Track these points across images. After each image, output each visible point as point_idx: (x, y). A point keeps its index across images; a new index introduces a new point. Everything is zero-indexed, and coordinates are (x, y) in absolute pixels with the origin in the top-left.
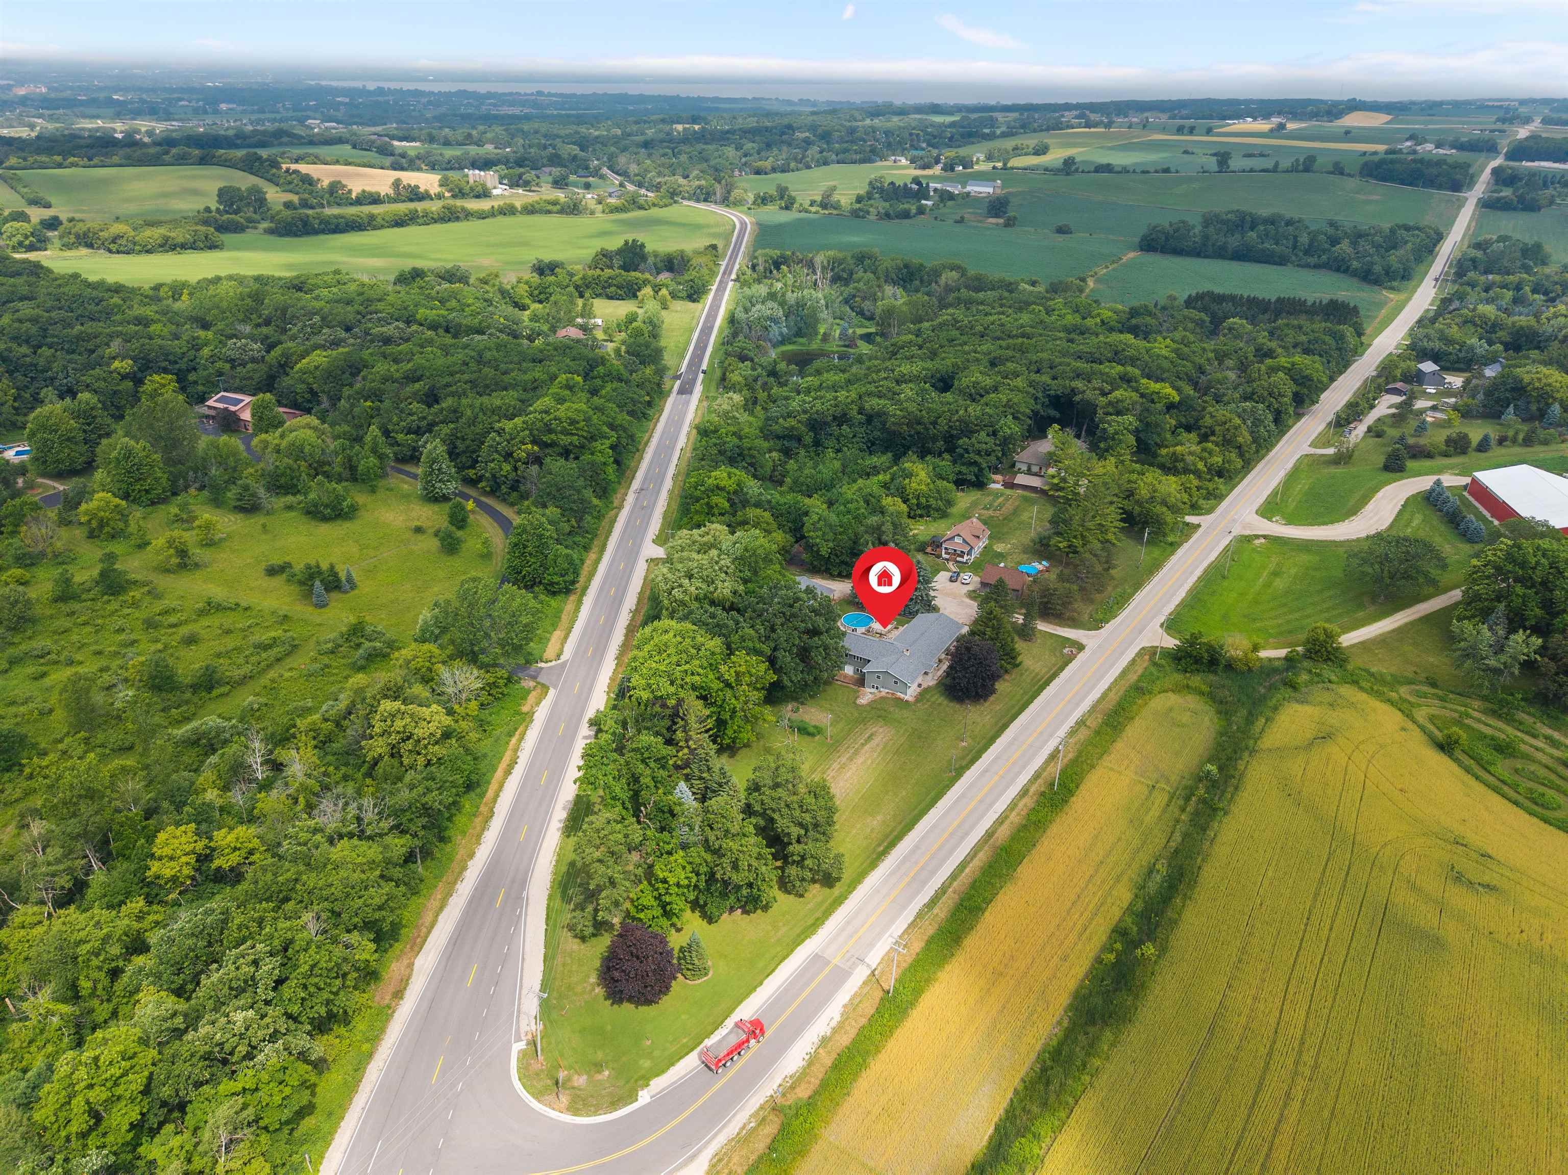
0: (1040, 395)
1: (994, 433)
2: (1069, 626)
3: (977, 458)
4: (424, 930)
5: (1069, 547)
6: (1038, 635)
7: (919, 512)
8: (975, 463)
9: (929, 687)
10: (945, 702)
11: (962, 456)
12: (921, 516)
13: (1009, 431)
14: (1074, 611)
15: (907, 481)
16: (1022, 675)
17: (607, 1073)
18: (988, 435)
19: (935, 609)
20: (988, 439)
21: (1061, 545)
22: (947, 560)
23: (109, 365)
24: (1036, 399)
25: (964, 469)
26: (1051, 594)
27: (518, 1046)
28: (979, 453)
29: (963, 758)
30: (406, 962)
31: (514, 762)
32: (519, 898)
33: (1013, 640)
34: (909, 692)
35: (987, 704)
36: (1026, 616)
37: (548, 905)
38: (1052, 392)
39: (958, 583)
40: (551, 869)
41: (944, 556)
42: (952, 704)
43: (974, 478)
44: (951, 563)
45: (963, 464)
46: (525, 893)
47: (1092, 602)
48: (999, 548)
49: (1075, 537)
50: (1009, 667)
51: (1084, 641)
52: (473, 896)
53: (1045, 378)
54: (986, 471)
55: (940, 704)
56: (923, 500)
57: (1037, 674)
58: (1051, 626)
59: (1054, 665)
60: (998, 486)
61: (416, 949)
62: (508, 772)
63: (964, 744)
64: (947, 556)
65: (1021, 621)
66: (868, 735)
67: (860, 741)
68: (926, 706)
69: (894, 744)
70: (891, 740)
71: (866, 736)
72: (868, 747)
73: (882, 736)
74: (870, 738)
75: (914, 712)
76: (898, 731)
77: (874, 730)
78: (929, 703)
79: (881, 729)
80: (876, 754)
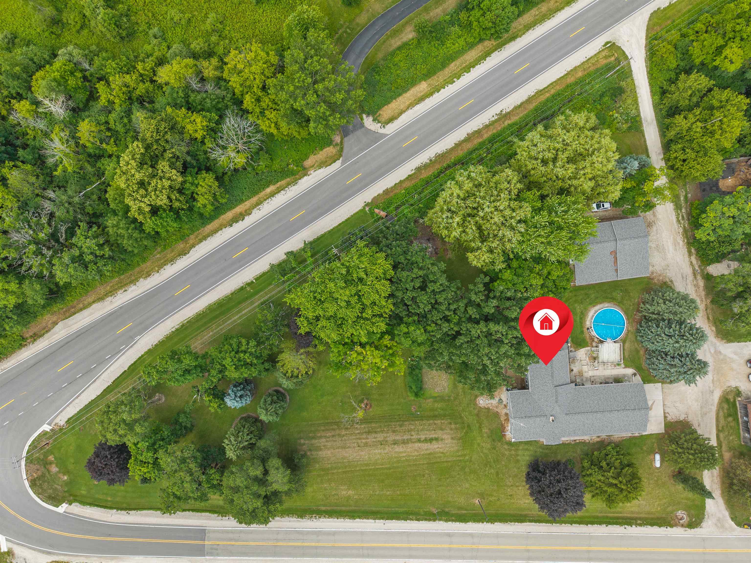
4: (81, 305)
17: (66, 478)
27: (46, 428)
29: (460, 508)
30: (55, 319)
31: (240, 217)
32: (132, 338)
37: (142, 356)
40: (168, 333)
46: (139, 337)
51: (707, 523)
52: (115, 312)
58: (717, 486)
61: (67, 315)
62: (230, 224)
63: (477, 502)
66: (434, 436)
67: (423, 435)
68: (507, 453)
69: (440, 457)
70: (442, 453)
71: (431, 436)
72: (419, 445)
73: (440, 446)
74: (431, 440)
75: (494, 448)
76: (458, 451)
77: (445, 436)
78: (513, 452)
79: (450, 440)
80: (416, 453)
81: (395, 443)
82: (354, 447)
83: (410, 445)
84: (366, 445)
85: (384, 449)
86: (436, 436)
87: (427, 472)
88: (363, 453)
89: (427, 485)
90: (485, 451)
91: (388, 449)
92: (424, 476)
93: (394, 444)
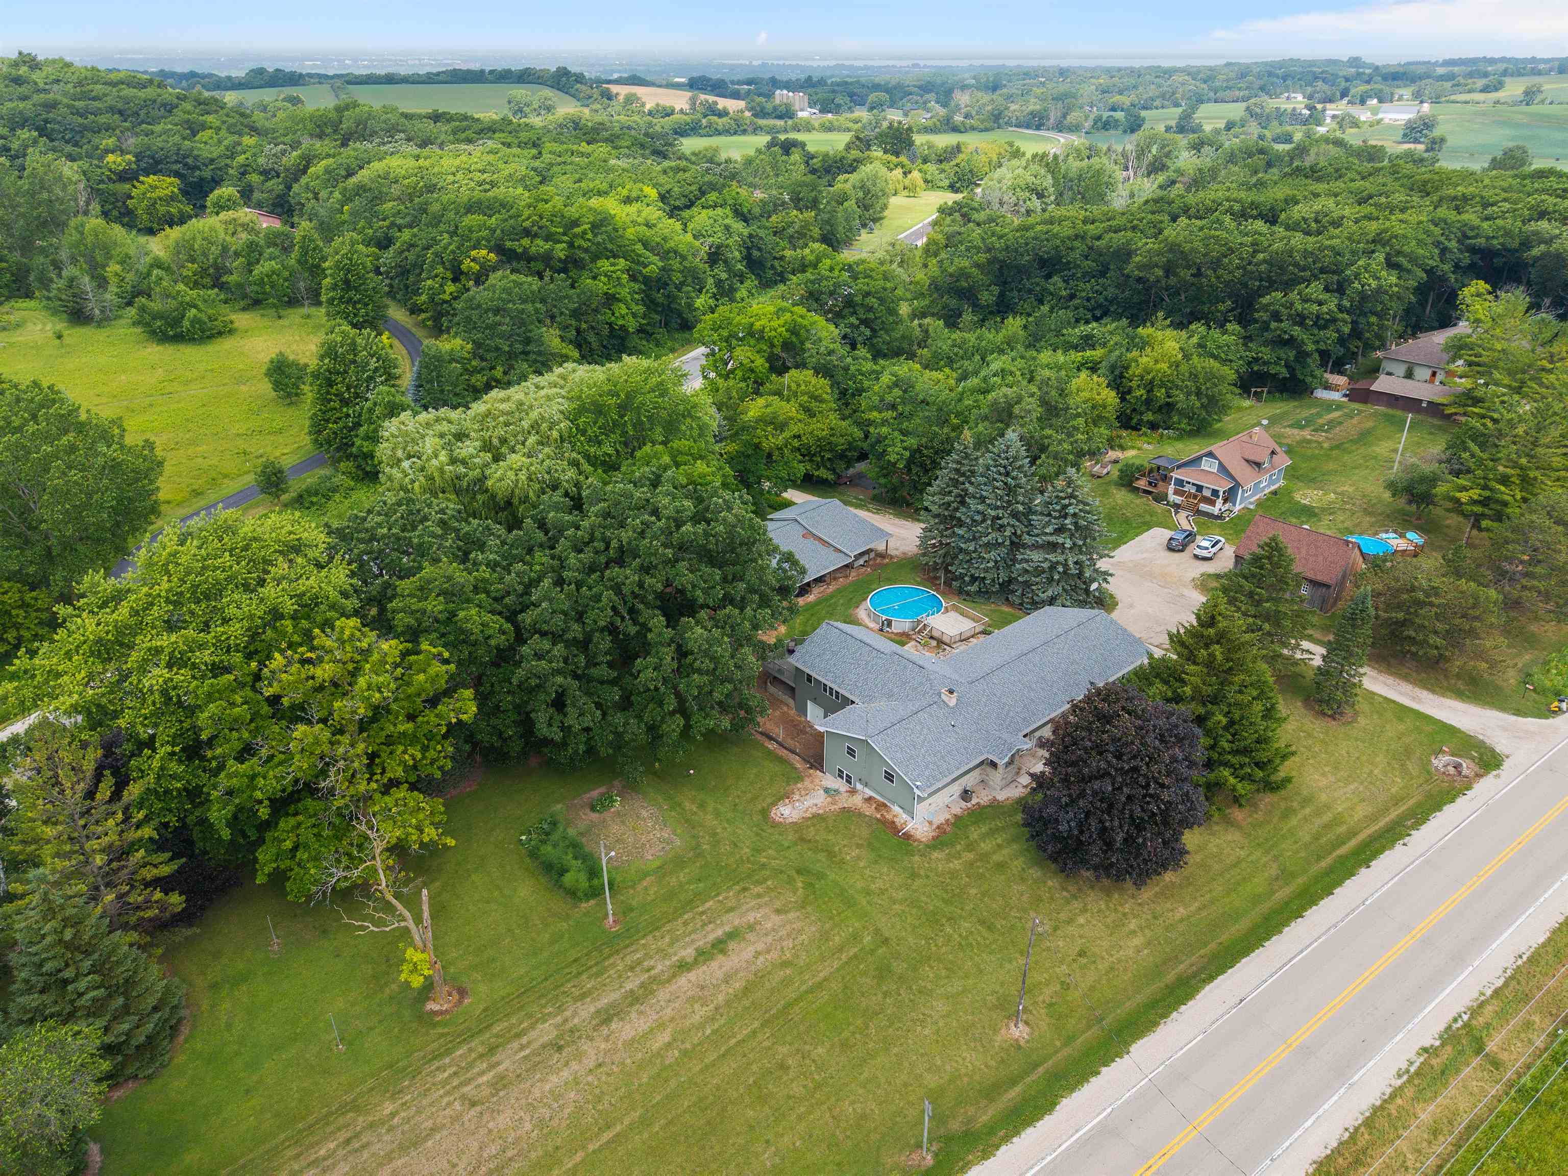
0: (1453, 244)
1: (1340, 289)
2: (1459, 695)
3: (1297, 331)
5: (1484, 502)
6: (1362, 705)
7: (1149, 416)
8: (1291, 342)
9: (995, 805)
10: (1018, 864)
11: (1266, 327)
12: (1153, 426)
13: (1374, 284)
14: (1480, 655)
15: (1135, 353)
16: (1287, 814)
18: (1327, 289)
19: (1104, 602)
20: (1324, 296)
21: (1464, 497)
22: (1177, 507)
23: (101, 158)
24: (1444, 251)
25: (1266, 353)
26: (1420, 604)
28: (1300, 319)
29: (991, 1091)
33: (1269, 713)
34: (921, 810)
35: (1147, 894)
36: (1333, 649)
38: (1481, 241)
39: (1186, 555)
41: (1172, 497)
42: (1035, 873)
43: (1284, 373)
44: (1183, 515)
45: (1266, 344)
47: (1530, 641)
48: (1307, 496)
49: (1505, 480)
50: (1242, 788)
51: (1501, 744)
53: (1470, 216)
54: (1314, 361)
55: (1001, 866)
56: (1160, 393)
57: (1337, 820)
58: (1407, 687)
59: (1397, 801)
60: (1335, 396)
63: (1019, 1032)
64: (1178, 499)
65: (1317, 662)
66: (720, 932)
67: (684, 948)
68: (956, 864)
69: (786, 982)
70: (785, 964)
71: (711, 937)
72: (692, 976)
73: (760, 946)
74: (720, 946)
75: (914, 875)
76: (825, 936)
77: (751, 917)
78: (970, 856)
79: (777, 919)
80: (701, 1012)
81: (606, 1017)
82: (456, 1119)
83: (663, 995)
84: (500, 1084)
85: (579, 1056)
86: (727, 929)
87: (785, 1050)
88: (503, 1120)
89: (818, 1087)
90: (900, 895)
91: (591, 1051)
92: (783, 1067)
93: (607, 1021)
